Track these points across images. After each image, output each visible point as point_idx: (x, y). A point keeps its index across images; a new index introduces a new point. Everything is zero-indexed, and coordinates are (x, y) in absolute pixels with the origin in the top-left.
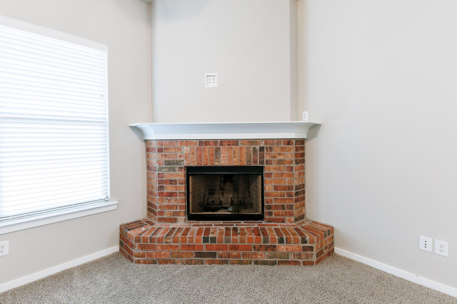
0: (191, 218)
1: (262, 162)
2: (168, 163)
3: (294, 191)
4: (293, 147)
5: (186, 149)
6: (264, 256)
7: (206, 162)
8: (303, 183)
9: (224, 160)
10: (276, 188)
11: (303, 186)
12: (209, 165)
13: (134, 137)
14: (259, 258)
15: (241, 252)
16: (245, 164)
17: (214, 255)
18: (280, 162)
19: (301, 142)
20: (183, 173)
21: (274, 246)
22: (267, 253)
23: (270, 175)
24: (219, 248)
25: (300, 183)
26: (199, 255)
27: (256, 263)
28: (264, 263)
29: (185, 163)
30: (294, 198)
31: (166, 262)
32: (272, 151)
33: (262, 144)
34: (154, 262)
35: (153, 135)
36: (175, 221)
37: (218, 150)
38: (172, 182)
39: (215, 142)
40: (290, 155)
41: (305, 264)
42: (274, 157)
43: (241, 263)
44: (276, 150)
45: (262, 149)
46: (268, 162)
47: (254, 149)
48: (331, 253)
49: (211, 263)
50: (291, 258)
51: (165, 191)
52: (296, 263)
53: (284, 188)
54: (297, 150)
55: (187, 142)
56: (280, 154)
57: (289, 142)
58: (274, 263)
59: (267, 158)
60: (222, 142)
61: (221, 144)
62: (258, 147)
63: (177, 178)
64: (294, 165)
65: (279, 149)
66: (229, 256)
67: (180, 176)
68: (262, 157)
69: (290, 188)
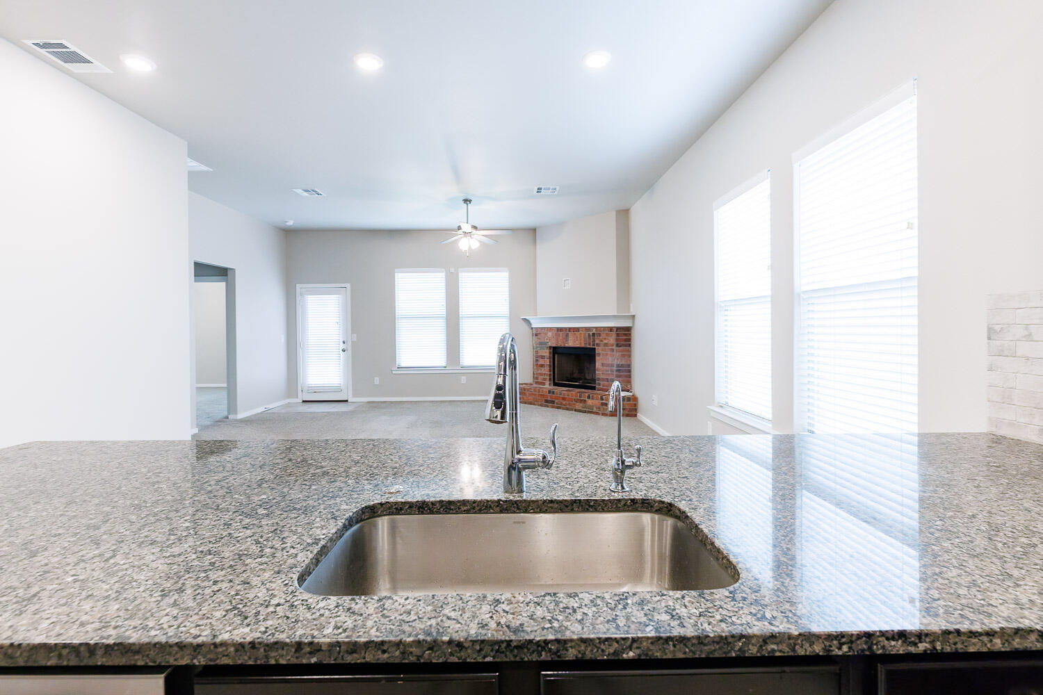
0: (555, 384)
1: (594, 345)
2: (541, 344)
3: (615, 368)
4: (614, 333)
5: (550, 334)
6: (579, 406)
7: (560, 344)
8: (629, 363)
9: (572, 343)
10: (603, 365)
11: (629, 366)
12: (563, 346)
13: (525, 326)
14: (577, 408)
15: (567, 402)
16: (583, 345)
17: (553, 402)
18: (606, 345)
19: (628, 329)
20: (548, 351)
21: (585, 400)
22: (581, 405)
23: (599, 354)
24: (557, 398)
25: (623, 363)
26: (547, 401)
27: (575, 410)
28: (580, 411)
29: (550, 344)
30: (615, 373)
31: (531, 403)
32: (600, 336)
33: (594, 331)
34: (526, 403)
35: (536, 324)
36: (544, 384)
37: (567, 335)
38: (543, 357)
39: (566, 328)
40: (612, 340)
41: (603, 415)
42: (602, 341)
43: (567, 409)
44: (603, 336)
45: (594, 334)
46: (598, 345)
47: (589, 334)
48: (636, 416)
49: (553, 407)
50: (595, 410)
51: (540, 363)
52: (597, 414)
53: (608, 365)
54: (618, 335)
55: (550, 329)
56: (605, 339)
57: (611, 329)
58: (585, 412)
59: (597, 342)
60: (570, 329)
61: (569, 331)
62: (591, 333)
63: (545, 355)
64: (614, 347)
65: (604, 335)
66: (561, 404)
67: (546, 353)
68: (594, 341)
69: (612, 365)
